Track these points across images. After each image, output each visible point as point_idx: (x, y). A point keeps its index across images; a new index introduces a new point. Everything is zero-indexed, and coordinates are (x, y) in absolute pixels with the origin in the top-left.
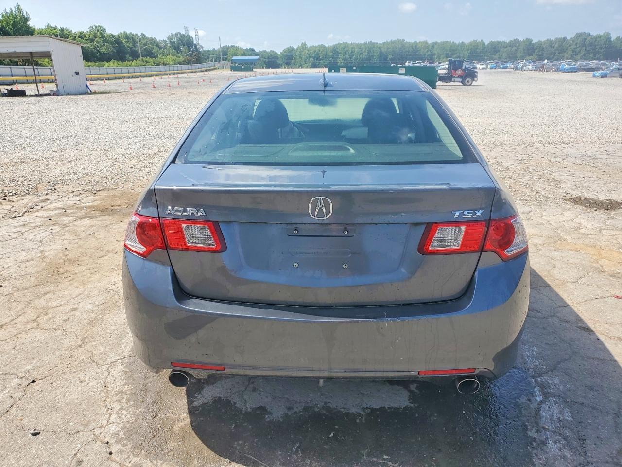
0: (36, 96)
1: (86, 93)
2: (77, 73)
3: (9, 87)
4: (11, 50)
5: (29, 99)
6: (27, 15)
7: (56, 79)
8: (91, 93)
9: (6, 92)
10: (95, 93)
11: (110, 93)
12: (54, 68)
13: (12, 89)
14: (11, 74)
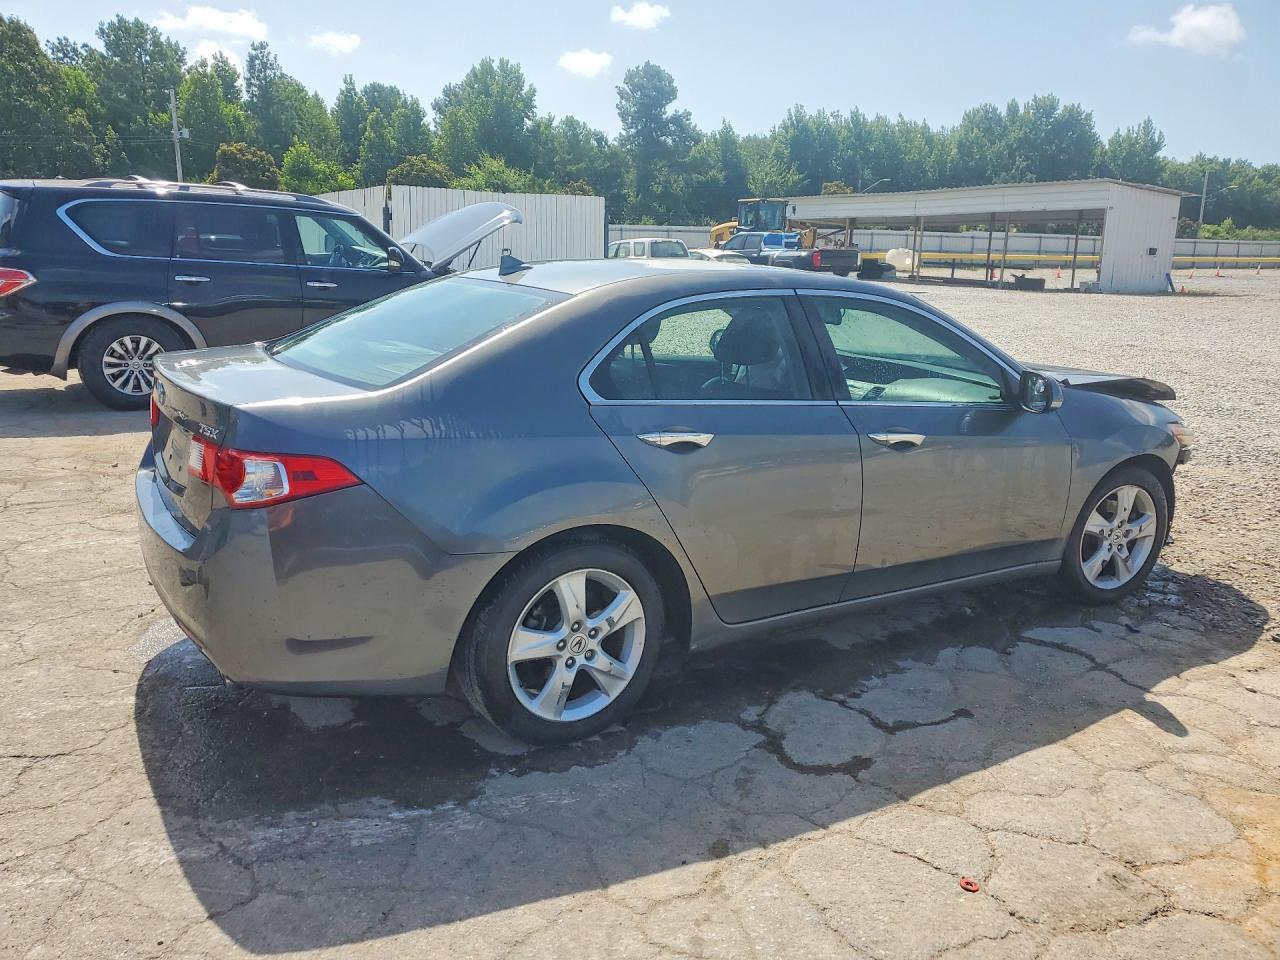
0: (1066, 290)
1: (1163, 293)
2: (1152, 252)
3: (1019, 273)
4: (1038, 207)
5: (1048, 295)
6: (1160, 139)
7: (1101, 262)
8: (1174, 293)
9: (1012, 280)
10: (1183, 293)
11: (1213, 294)
12: (1102, 241)
13: (1023, 275)
14: (1037, 249)
